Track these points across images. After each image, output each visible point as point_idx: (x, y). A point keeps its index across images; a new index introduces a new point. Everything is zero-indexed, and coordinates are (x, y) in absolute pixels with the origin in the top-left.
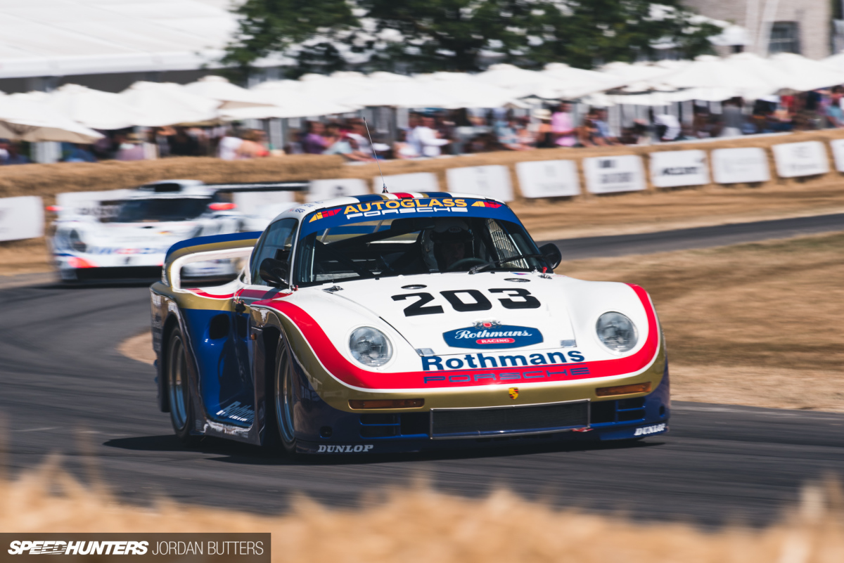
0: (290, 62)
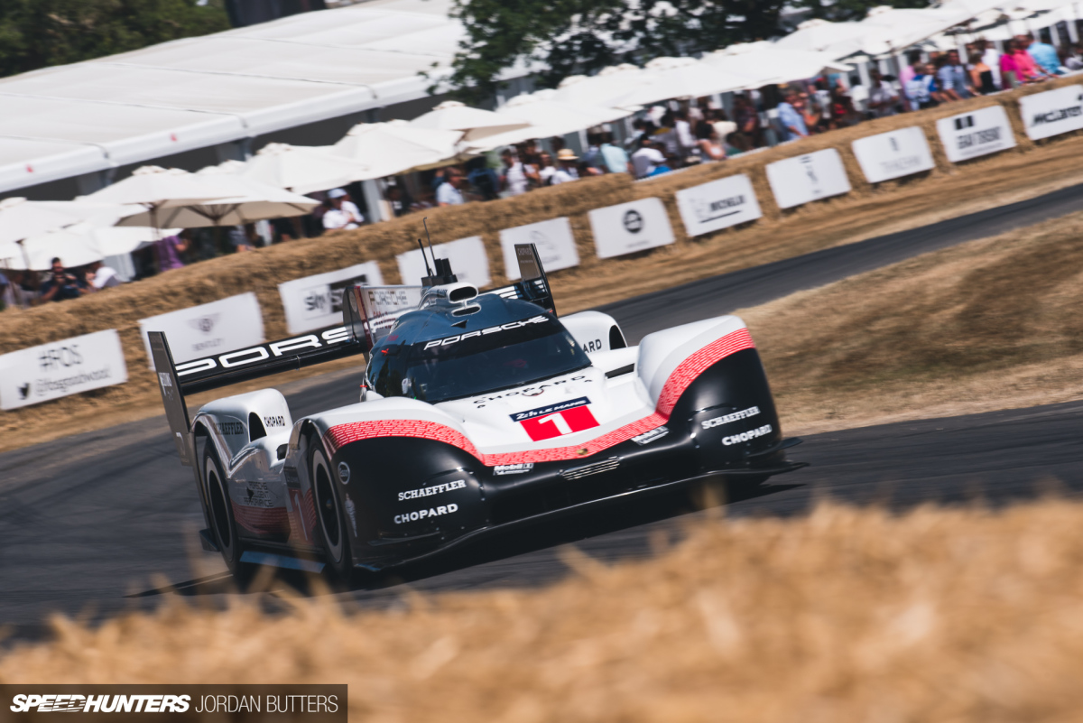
0: (539, 66)
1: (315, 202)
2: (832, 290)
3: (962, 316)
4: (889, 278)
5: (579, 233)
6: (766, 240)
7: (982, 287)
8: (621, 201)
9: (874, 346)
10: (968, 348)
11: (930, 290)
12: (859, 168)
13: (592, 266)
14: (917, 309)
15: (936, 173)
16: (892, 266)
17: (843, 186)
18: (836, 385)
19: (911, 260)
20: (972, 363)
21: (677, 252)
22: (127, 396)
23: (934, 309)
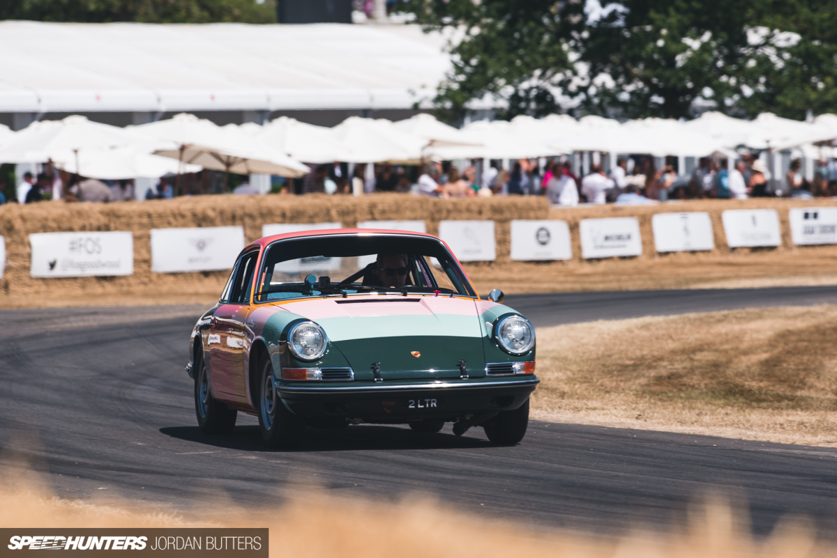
0: (503, 104)
1: (306, 170)
2: (674, 322)
3: (766, 363)
4: (720, 321)
5: (500, 237)
6: (639, 272)
7: (786, 344)
8: (537, 218)
9: (692, 371)
10: (760, 389)
11: (747, 338)
12: (724, 234)
13: (505, 263)
14: (732, 349)
15: (781, 249)
16: (725, 312)
17: (708, 244)
18: (653, 394)
19: (740, 310)
20: (759, 401)
21: (571, 266)
22: (129, 285)
23: (745, 353)
